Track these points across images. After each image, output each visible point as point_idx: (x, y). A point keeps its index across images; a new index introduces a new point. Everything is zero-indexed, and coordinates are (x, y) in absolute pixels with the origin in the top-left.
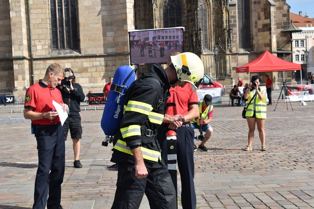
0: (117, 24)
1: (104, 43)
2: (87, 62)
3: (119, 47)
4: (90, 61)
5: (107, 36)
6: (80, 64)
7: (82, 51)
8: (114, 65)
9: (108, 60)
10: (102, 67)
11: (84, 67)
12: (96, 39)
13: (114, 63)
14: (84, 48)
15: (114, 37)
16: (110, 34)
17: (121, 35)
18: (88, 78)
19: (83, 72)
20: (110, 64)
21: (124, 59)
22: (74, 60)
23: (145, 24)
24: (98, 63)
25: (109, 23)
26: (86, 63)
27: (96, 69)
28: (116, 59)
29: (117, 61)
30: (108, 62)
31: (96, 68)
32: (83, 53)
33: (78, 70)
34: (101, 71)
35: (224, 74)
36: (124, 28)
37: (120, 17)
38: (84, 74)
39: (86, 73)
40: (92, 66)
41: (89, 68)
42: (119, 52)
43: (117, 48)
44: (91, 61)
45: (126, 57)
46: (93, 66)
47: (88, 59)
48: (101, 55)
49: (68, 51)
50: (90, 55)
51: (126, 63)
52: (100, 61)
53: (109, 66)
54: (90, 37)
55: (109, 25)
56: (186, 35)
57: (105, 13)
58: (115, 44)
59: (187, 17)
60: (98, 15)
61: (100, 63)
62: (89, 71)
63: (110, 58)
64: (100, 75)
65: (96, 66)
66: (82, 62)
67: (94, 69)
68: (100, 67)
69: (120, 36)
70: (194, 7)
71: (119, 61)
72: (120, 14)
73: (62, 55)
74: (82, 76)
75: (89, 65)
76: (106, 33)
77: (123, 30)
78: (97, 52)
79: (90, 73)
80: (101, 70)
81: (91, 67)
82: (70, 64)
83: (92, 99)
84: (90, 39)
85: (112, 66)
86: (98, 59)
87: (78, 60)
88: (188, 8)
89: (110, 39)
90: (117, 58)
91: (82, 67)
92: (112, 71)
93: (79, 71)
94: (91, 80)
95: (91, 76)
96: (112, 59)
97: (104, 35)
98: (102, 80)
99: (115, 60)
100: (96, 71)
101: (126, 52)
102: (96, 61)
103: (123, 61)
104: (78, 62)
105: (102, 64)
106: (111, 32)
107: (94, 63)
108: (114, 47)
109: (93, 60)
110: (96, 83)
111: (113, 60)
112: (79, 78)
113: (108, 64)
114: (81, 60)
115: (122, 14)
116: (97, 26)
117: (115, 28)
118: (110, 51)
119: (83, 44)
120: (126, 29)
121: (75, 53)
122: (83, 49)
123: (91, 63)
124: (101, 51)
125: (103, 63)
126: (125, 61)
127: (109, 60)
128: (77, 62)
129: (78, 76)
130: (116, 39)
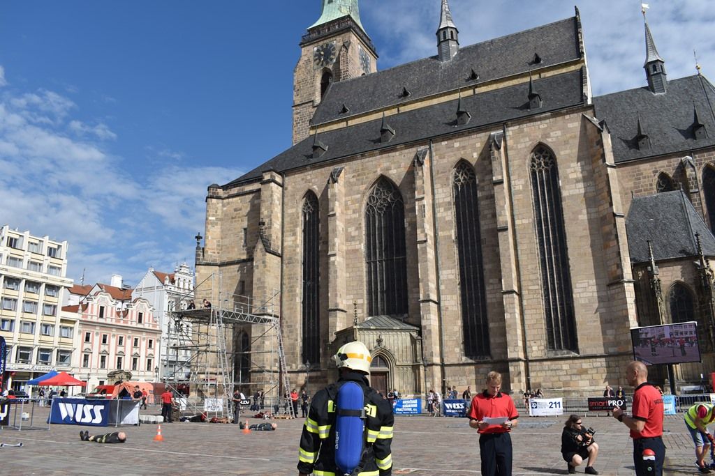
0: (617, 321)
1: (603, 342)
4: (590, 362)
5: (607, 335)
6: (578, 365)
7: (581, 352)
8: (617, 366)
10: (603, 368)
11: (583, 369)
12: (594, 338)
13: (617, 364)
14: (583, 349)
15: (615, 335)
16: (609, 332)
17: (623, 333)
18: (588, 381)
19: (582, 374)
22: (573, 361)
23: (650, 320)
24: (599, 364)
26: (586, 364)
27: (597, 371)
29: (620, 362)
30: (610, 363)
32: (582, 354)
33: (578, 371)
34: (603, 373)
36: (626, 325)
37: (620, 313)
38: (583, 376)
39: (586, 375)
41: (589, 369)
42: (622, 351)
43: (619, 347)
46: (594, 368)
47: (588, 360)
48: (601, 355)
49: (565, 351)
50: (590, 356)
52: (601, 362)
53: (612, 367)
55: (609, 322)
57: (603, 310)
58: (617, 343)
59: (700, 309)
60: (595, 313)
61: (601, 364)
62: (589, 372)
63: (612, 358)
64: (601, 377)
65: (597, 368)
66: (581, 363)
67: (595, 371)
68: (601, 368)
70: (707, 298)
72: (620, 311)
73: (559, 356)
74: (582, 378)
75: (589, 367)
76: (606, 331)
77: (625, 327)
78: (597, 352)
80: (602, 371)
81: (591, 368)
82: (568, 365)
84: (588, 338)
85: (614, 367)
86: (598, 360)
87: (576, 361)
88: (700, 300)
89: (611, 338)
90: (620, 358)
92: (615, 372)
93: (578, 373)
94: (592, 383)
95: (591, 379)
97: (604, 333)
98: (603, 382)
99: (618, 361)
100: (597, 373)
101: (629, 352)
102: (596, 362)
104: (577, 363)
106: (612, 330)
107: (594, 364)
108: (616, 347)
109: (593, 360)
110: (597, 386)
111: (615, 361)
112: (579, 380)
113: (609, 365)
114: (580, 361)
115: (623, 310)
116: (595, 324)
117: (615, 326)
118: (611, 350)
119: (581, 344)
120: (628, 326)
121: (573, 354)
122: (581, 349)
123: (591, 364)
124: (601, 351)
125: (604, 364)
127: (611, 361)
128: (575, 363)
129: (577, 379)
130: (617, 337)
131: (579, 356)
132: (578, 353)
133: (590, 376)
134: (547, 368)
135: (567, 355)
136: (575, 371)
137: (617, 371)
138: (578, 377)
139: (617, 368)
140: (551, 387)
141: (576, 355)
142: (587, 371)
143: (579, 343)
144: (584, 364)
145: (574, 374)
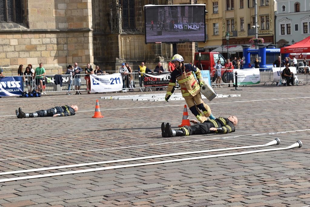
1: (55, 17)
2: (36, 38)
3: (73, 22)
5: (58, 9)
6: (27, 41)
7: (31, 26)
9: (59, 36)
10: (52, 45)
11: (32, 45)
12: (46, 11)
13: (65, 41)
14: (33, 22)
15: (66, 11)
16: (62, 6)
17: (78, 8)
18: (37, 58)
19: (31, 51)
20: (62, 41)
21: (81, 37)
22: (21, 36)
24: (48, 40)
26: (35, 40)
27: (46, 48)
28: (68, 36)
29: (70, 39)
30: (59, 39)
31: (46, 46)
32: (31, 28)
33: (26, 47)
34: (52, 50)
35: (168, 57)
38: (32, 53)
39: (34, 52)
40: (41, 43)
41: (38, 46)
42: (73, 27)
43: (69, 23)
44: (41, 38)
45: (84, 34)
46: (43, 44)
47: (37, 35)
48: (52, 30)
49: (11, 24)
50: (40, 31)
51: (84, 41)
52: (50, 38)
53: (60, 44)
54: (39, 9)
56: (140, 12)
58: (69, 19)
61: (50, 41)
62: (38, 49)
63: (61, 35)
64: (50, 55)
65: (46, 44)
66: (31, 39)
67: (44, 48)
68: (50, 45)
69: (75, 9)
71: (73, 38)
73: (7, 29)
74: (30, 55)
75: (38, 43)
76: (58, 5)
77: (81, 2)
78: (47, 27)
79: (40, 52)
80: (52, 48)
81: (41, 45)
82: (17, 40)
83: (146, 79)
84: (39, 11)
85: (63, 44)
86: (48, 35)
87: (25, 36)
89: (62, 12)
90: (71, 35)
91: (31, 44)
92: (63, 50)
93: (27, 49)
95: (40, 56)
96: (63, 36)
97: (56, 7)
98: (54, 60)
99: (67, 38)
100: (46, 50)
101: (85, 28)
102: (45, 38)
103: (79, 39)
104: (26, 38)
105: (52, 41)
106: (64, 4)
107: (44, 40)
108: (65, 22)
109: (42, 36)
110: (46, 64)
111: (64, 38)
112: (27, 57)
113: (59, 42)
114: (30, 36)
118: (62, 26)
119: (31, 18)
121: (22, 28)
122: (31, 23)
123: (40, 40)
124: (52, 26)
125: (55, 41)
126: (83, 38)
127: (60, 38)
128: (24, 38)
129: (25, 56)
130: (69, 12)
131: (29, 30)
132: (28, 26)
133: (38, 53)
135: (16, 29)
136: (24, 47)
137: (65, 49)
138: (27, 54)
139: (65, 45)
141: (25, 29)
142: (36, 48)
143: (29, 16)
144: (33, 40)
145: (22, 51)
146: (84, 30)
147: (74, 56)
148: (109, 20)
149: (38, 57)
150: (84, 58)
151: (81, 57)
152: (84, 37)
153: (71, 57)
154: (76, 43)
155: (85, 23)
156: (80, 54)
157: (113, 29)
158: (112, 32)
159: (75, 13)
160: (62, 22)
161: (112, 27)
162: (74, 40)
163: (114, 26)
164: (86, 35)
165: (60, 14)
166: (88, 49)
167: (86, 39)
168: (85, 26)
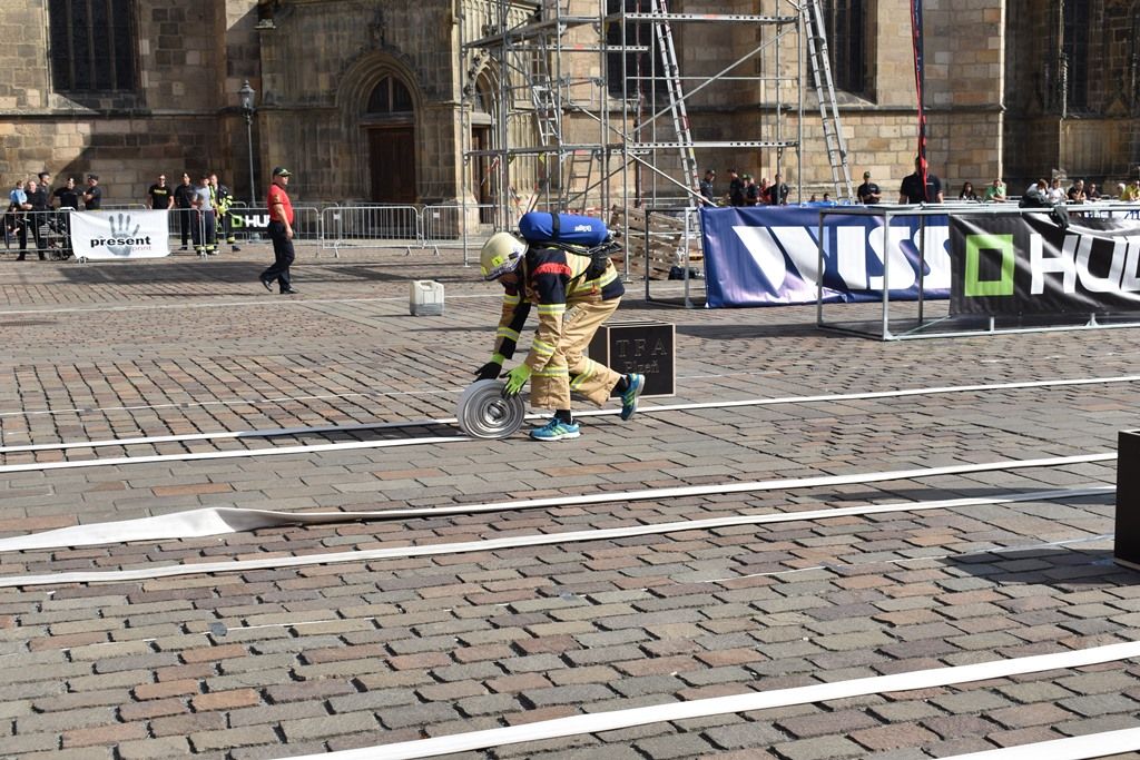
0: (963, 34)
4: (896, 124)
5: (934, 63)
7: (880, 98)
9: (935, 122)
13: (946, 131)
15: (951, 66)
17: (977, 62)
19: (879, 151)
20: (938, 132)
21: (980, 123)
25: (942, 30)
28: (951, 121)
29: (955, 127)
32: (882, 103)
36: (987, 45)
38: (880, 155)
42: (965, 102)
46: (902, 137)
47: (891, 119)
51: (987, 132)
58: (954, 84)
63: (938, 118)
69: (973, 64)
72: (975, 9)
75: (892, 135)
77: (986, 49)
82: (852, 128)
85: (942, 138)
87: (869, 120)
89: (942, 70)
90: (959, 118)
91: (878, 137)
92: (941, 150)
93: (870, 148)
94: (896, 171)
100: (907, 150)
102: (908, 123)
103: (977, 127)
107: (904, 128)
108: (948, 91)
111: (943, 124)
115: (983, 9)
118: (940, 99)
120: (996, 47)
121: (862, 103)
123: (897, 128)
128: (867, 125)
131: (876, 107)
132: (874, 100)
133: (891, 157)
134: (807, 135)
135: (851, 105)
136: (864, 144)
137: (945, 148)
138: (869, 158)
139: (945, 141)
140: (813, 179)
141: (869, 104)
142: (888, 146)
143: (878, 77)
144: (883, 128)
145: (862, 151)
146: (991, 108)
147: (962, 163)
148: (1038, 88)
149: (891, 164)
150: (985, 167)
151: (979, 165)
152: (988, 123)
153: (957, 166)
154: (968, 136)
155: (991, 94)
156: (976, 159)
157: (1049, 107)
158: (1046, 112)
159: (973, 73)
160: (942, 92)
161: (1046, 102)
162: (966, 129)
163: (1050, 100)
164: (991, 118)
165: (938, 75)
166: (995, 148)
167: (992, 127)
168: (990, 100)
